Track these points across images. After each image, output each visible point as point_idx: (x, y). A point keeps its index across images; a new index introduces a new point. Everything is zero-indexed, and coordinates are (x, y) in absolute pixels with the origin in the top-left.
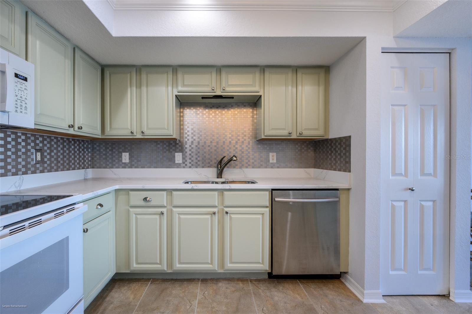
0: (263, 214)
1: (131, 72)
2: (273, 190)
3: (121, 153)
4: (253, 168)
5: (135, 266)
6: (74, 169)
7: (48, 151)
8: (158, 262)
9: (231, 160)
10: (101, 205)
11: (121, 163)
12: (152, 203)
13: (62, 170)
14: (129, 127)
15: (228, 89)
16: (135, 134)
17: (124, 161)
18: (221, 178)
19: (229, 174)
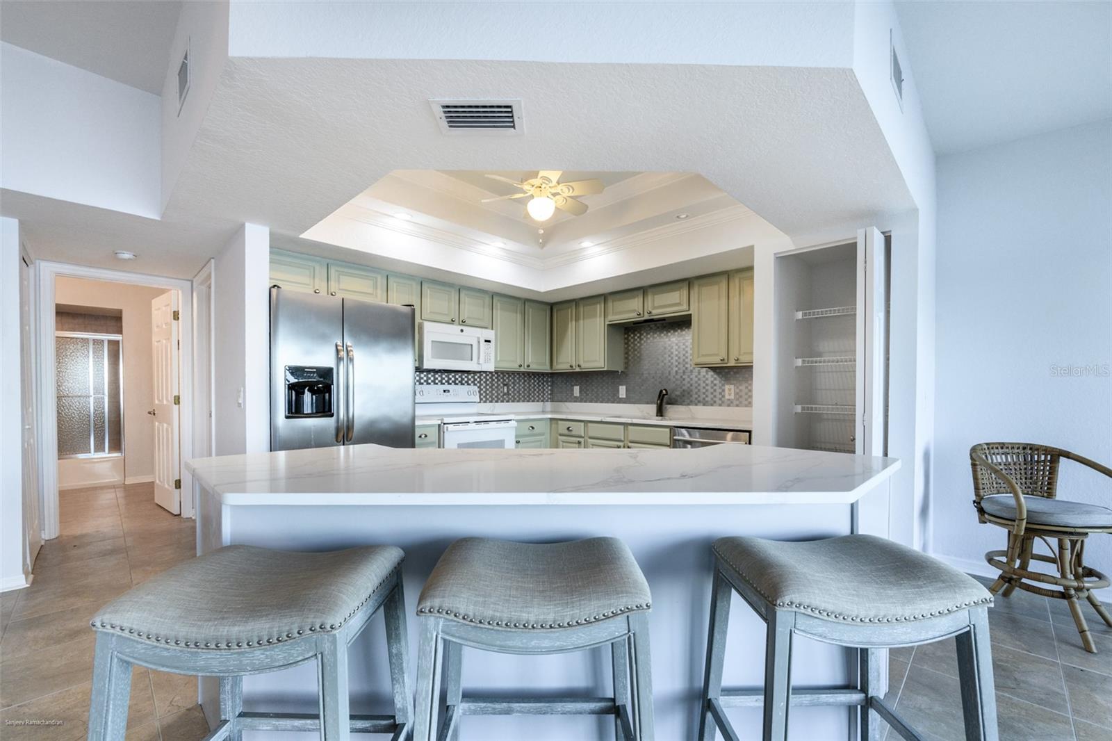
1: (571, 307)
2: (675, 427)
3: (573, 386)
6: (533, 401)
7: (512, 385)
10: (533, 428)
11: (573, 397)
12: (573, 433)
13: (523, 401)
14: (570, 361)
15: (654, 312)
16: (574, 367)
17: (575, 395)
18: (662, 418)
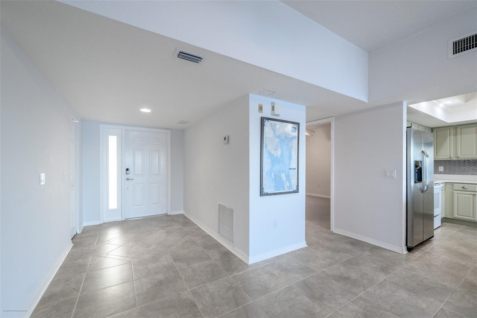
1: (450, 129)
3: (438, 166)
5: (456, 216)
8: (472, 216)
11: (437, 172)
12: (467, 190)
14: (448, 155)
17: (440, 171)
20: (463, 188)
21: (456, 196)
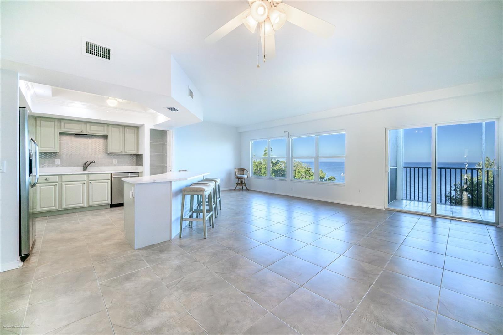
0: (107, 182)
2: (112, 173)
4: (105, 166)
8: (54, 206)
9: (92, 162)
12: (50, 181)
18: (86, 171)
19: (90, 170)
20: (46, 179)
21: (39, 188)
